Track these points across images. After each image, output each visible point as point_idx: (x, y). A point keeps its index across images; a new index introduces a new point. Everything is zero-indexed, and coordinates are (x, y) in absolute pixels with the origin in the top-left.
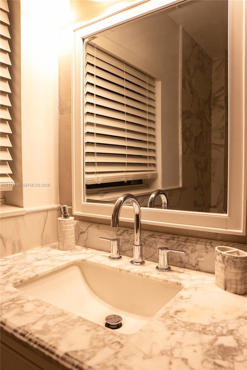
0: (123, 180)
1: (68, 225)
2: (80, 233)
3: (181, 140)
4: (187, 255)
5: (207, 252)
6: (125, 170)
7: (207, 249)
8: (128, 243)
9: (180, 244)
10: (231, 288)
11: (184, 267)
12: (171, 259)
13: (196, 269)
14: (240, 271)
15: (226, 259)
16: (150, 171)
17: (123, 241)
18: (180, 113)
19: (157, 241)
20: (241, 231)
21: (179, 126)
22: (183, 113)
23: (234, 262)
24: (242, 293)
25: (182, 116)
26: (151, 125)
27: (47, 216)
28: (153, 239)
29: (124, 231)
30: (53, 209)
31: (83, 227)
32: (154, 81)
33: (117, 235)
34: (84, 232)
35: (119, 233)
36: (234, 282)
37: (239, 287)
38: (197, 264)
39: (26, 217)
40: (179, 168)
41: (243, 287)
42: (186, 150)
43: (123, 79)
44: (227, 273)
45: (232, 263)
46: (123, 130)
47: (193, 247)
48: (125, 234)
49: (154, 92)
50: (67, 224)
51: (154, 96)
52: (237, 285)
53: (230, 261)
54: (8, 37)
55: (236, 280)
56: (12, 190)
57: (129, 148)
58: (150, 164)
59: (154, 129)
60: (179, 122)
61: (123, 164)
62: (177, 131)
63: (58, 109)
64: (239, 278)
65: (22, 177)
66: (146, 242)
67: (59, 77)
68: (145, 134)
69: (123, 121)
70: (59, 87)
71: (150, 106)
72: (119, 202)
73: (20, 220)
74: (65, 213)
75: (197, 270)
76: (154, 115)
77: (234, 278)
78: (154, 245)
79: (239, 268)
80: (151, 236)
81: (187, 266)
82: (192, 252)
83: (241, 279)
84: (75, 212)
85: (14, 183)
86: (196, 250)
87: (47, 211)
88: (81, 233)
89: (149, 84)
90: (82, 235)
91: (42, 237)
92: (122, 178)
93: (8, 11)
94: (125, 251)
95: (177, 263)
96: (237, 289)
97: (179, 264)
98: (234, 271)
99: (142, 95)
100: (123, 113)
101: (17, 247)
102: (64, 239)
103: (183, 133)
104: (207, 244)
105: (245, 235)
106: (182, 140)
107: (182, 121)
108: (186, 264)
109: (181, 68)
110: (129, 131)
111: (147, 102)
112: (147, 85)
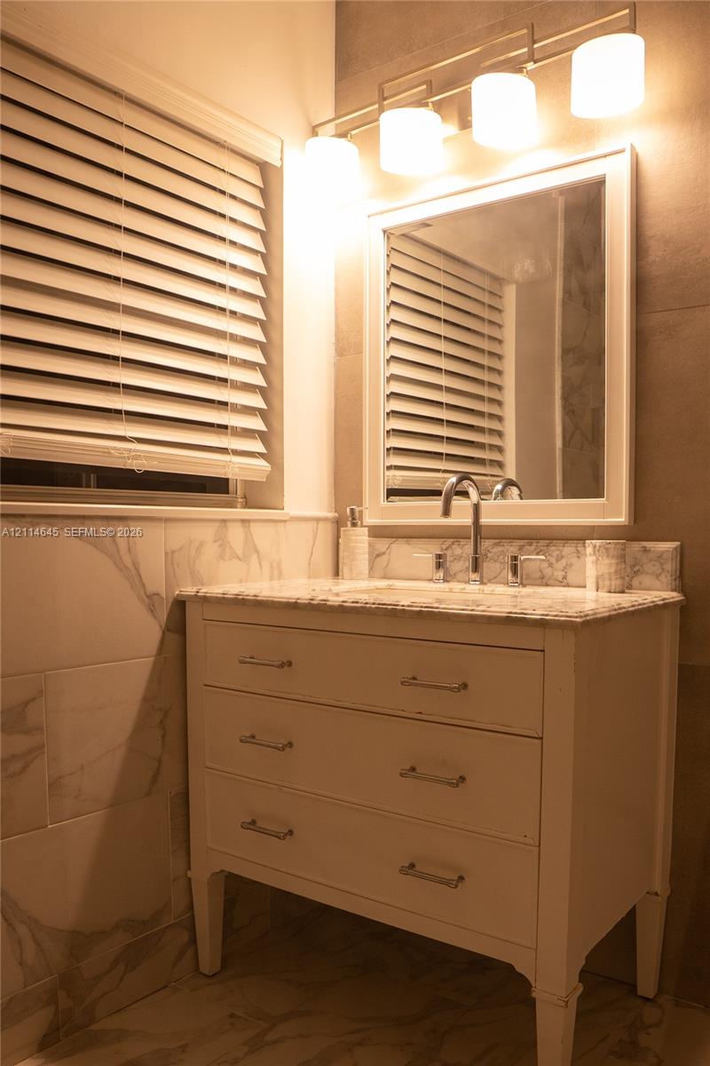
0: (439, 487)
1: (359, 538)
2: (374, 556)
3: (560, 413)
4: (551, 565)
5: (578, 557)
6: (443, 468)
7: (579, 552)
8: (459, 560)
9: (541, 551)
10: (603, 587)
11: (547, 585)
12: (527, 575)
13: (563, 584)
14: (614, 561)
15: (597, 547)
16: (492, 476)
17: (452, 559)
18: (558, 351)
19: (505, 550)
20: (623, 520)
21: (556, 382)
22: (565, 352)
23: (607, 549)
24: (617, 590)
25: (563, 360)
26: (494, 379)
27: (317, 529)
28: (500, 549)
29: (453, 543)
30: (325, 519)
31: (382, 545)
32: (500, 285)
33: (442, 550)
34: (384, 553)
35: (444, 547)
36: (607, 576)
37: (613, 582)
38: (565, 578)
39: (289, 526)
40: (555, 477)
41: (619, 582)
42: (572, 438)
43: (439, 285)
44: (598, 566)
45: (604, 551)
46: (438, 387)
47: (558, 552)
48: (454, 547)
49: (500, 308)
50: (358, 536)
51: (502, 317)
52: (610, 579)
53: (602, 549)
54: (260, 228)
55: (610, 574)
56: (264, 480)
57: (451, 423)
58: (491, 461)
59: (500, 388)
60: (556, 372)
61: (438, 455)
62: (552, 393)
63: (333, 348)
64: (613, 570)
65: (283, 458)
66: (489, 555)
67: (336, 290)
68: (480, 398)
69: (439, 370)
70: (336, 309)
71: (491, 338)
72: (450, 487)
73: (280, 527)
74: (354, 519)
75: (564, 586)
76: (500, 357)
77: (607, 571)
78: (501, 557)
79: (613, 557)
80: (496, 544)
81: (549, 582)
82: (557, 561)
83: (616, 572)
84: (368, 520)
85: (270, 469)
86: (562, 557)
87: (318, 520)
88: (378, 556)
89: (490, 292)
90: (379, 558)
91: (309, 564)
92: (436, 482)
93: (262, 186)
94: (455, 574)
95: (536, 580)
96: (611, 586)
97: (539, 581)
98: (607, 561)
99: (475, 316)
100: (439, 353)
101: (276, 573)
102: (353, 560)
103: (565, 398)
104: (579, 545)
105: (627, 524)
106: (563, 413)
107: (563, 371)
108: (550, 579)
109: (562, 252)
110: (449, 390)
111: (486, 329)
112: (487, 294)
